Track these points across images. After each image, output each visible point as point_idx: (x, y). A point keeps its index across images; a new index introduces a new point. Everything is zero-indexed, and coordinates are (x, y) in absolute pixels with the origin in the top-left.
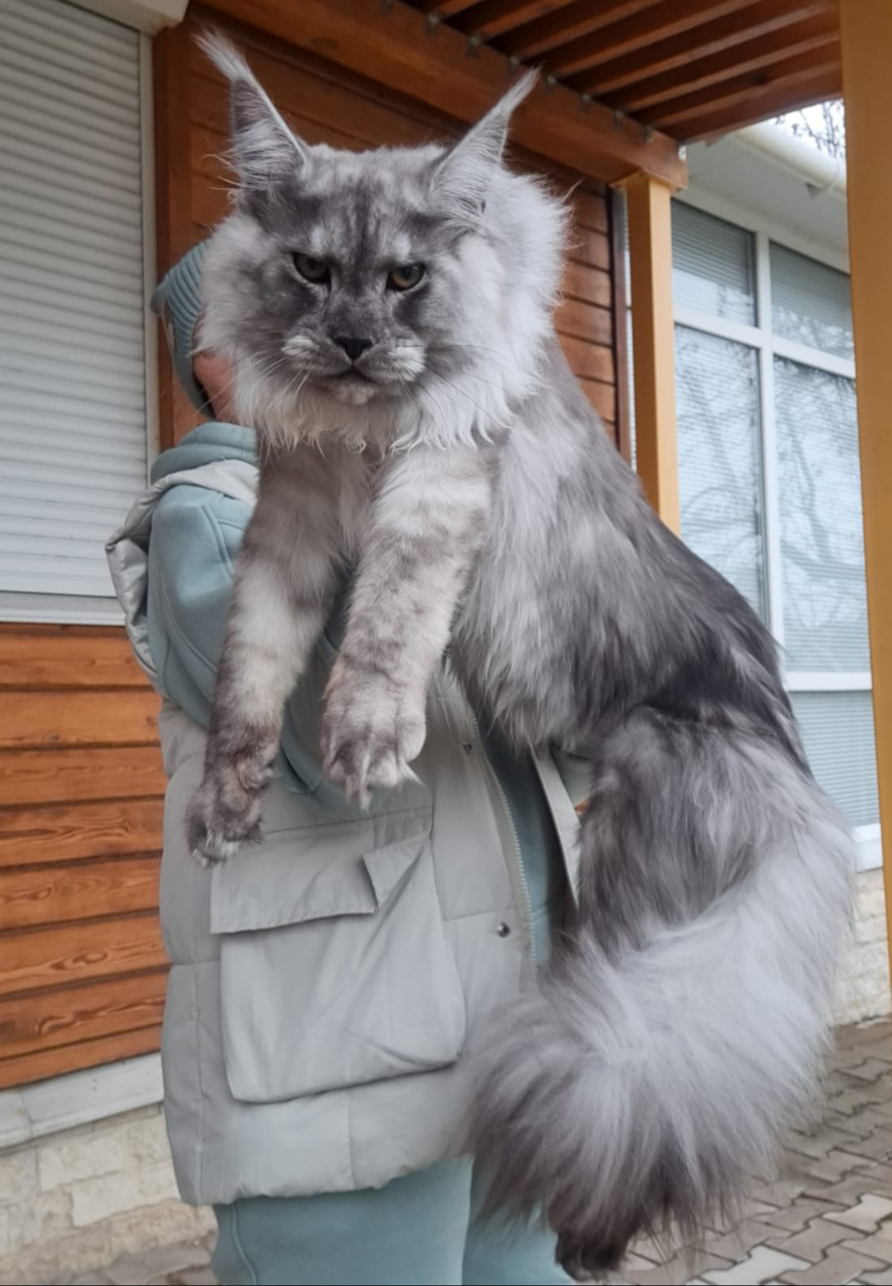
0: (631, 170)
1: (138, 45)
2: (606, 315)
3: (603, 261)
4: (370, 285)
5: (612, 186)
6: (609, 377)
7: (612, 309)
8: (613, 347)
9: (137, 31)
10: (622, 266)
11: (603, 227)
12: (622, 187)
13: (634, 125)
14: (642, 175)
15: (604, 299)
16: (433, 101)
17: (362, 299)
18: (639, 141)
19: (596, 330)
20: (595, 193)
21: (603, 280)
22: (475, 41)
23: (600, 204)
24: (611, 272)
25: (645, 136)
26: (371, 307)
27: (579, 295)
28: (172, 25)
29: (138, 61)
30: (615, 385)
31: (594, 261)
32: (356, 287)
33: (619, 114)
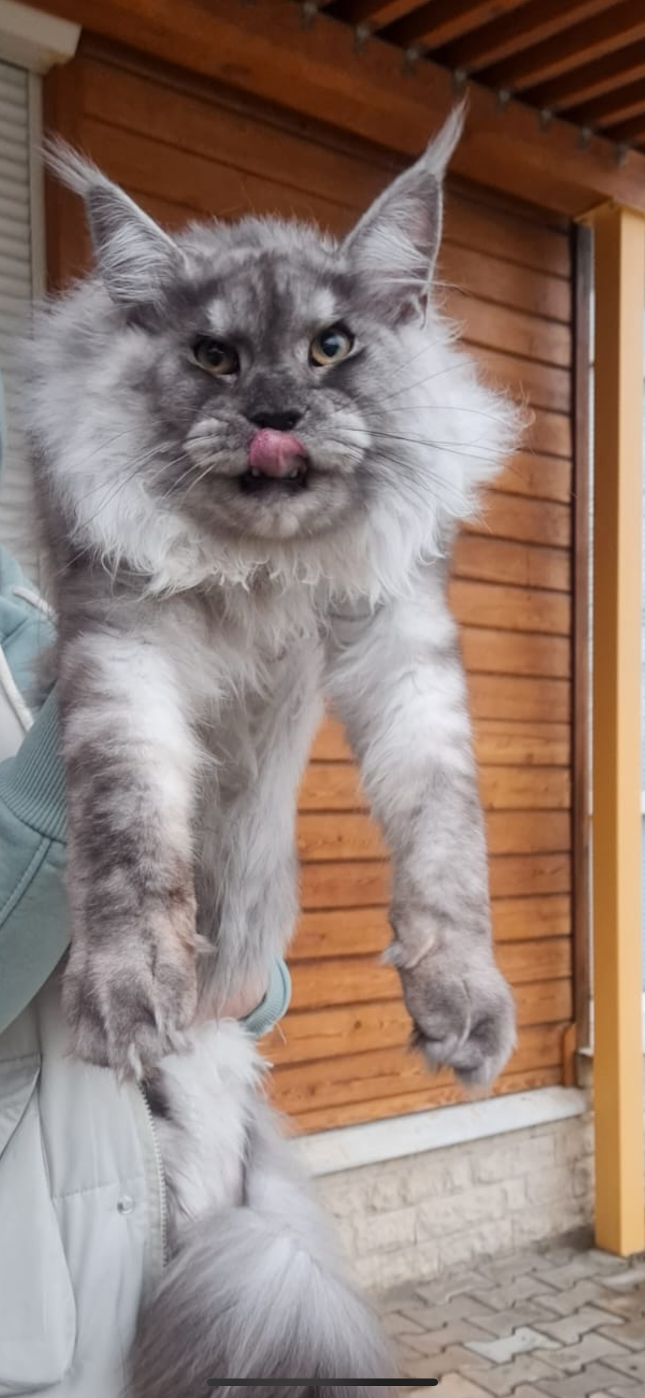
0: (599, 200)
1: (26, 87)
2: (565, 376)
3: (564, 312)
4: (289, 351)
5: (577, 219)
6: (566, 451)
7: (572, 370)
8: (572, 415)
9: (25, 70)
10: (587, 315)
11: (564, 269)
12: (589, 220)
13: (606, 145)
14: (612, 205)
15: (562, 356)
16: (362, 130)
17: (280, 368)
18: (610, 163)
19: (551, 395)
20: (556, 229)
21: (562, 335)
22: (413, 54)
23: (563, 244)
24: (573, 325)
25: (617, 156)
26: (290, 373)
27: (534, 354)
28: (63, 61)
29: (26, 105)
30: (573, 459)
31: (553, 312)
32: (272, 353)
33: (587, 133)
